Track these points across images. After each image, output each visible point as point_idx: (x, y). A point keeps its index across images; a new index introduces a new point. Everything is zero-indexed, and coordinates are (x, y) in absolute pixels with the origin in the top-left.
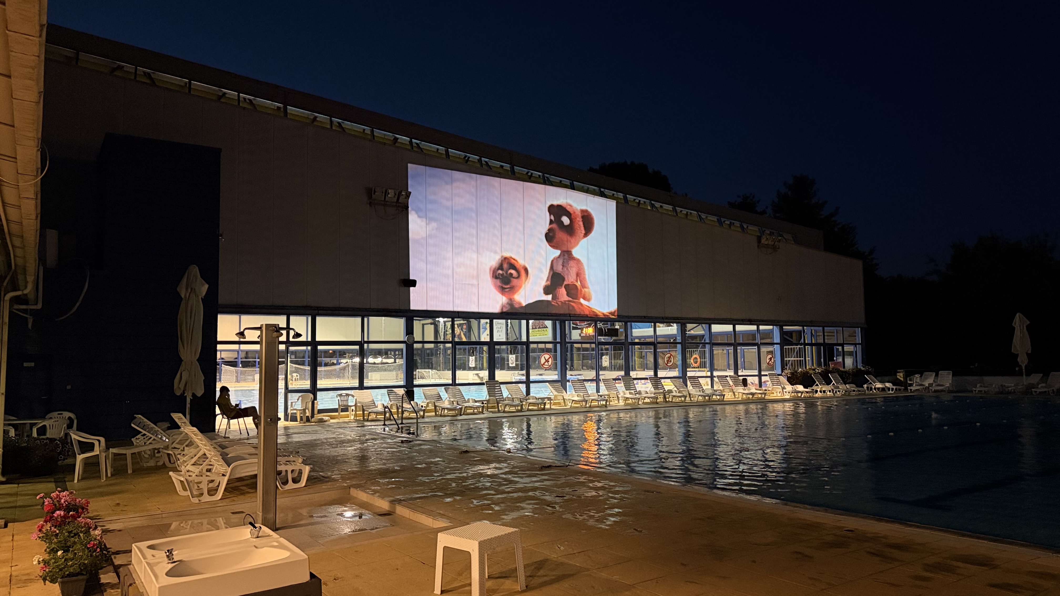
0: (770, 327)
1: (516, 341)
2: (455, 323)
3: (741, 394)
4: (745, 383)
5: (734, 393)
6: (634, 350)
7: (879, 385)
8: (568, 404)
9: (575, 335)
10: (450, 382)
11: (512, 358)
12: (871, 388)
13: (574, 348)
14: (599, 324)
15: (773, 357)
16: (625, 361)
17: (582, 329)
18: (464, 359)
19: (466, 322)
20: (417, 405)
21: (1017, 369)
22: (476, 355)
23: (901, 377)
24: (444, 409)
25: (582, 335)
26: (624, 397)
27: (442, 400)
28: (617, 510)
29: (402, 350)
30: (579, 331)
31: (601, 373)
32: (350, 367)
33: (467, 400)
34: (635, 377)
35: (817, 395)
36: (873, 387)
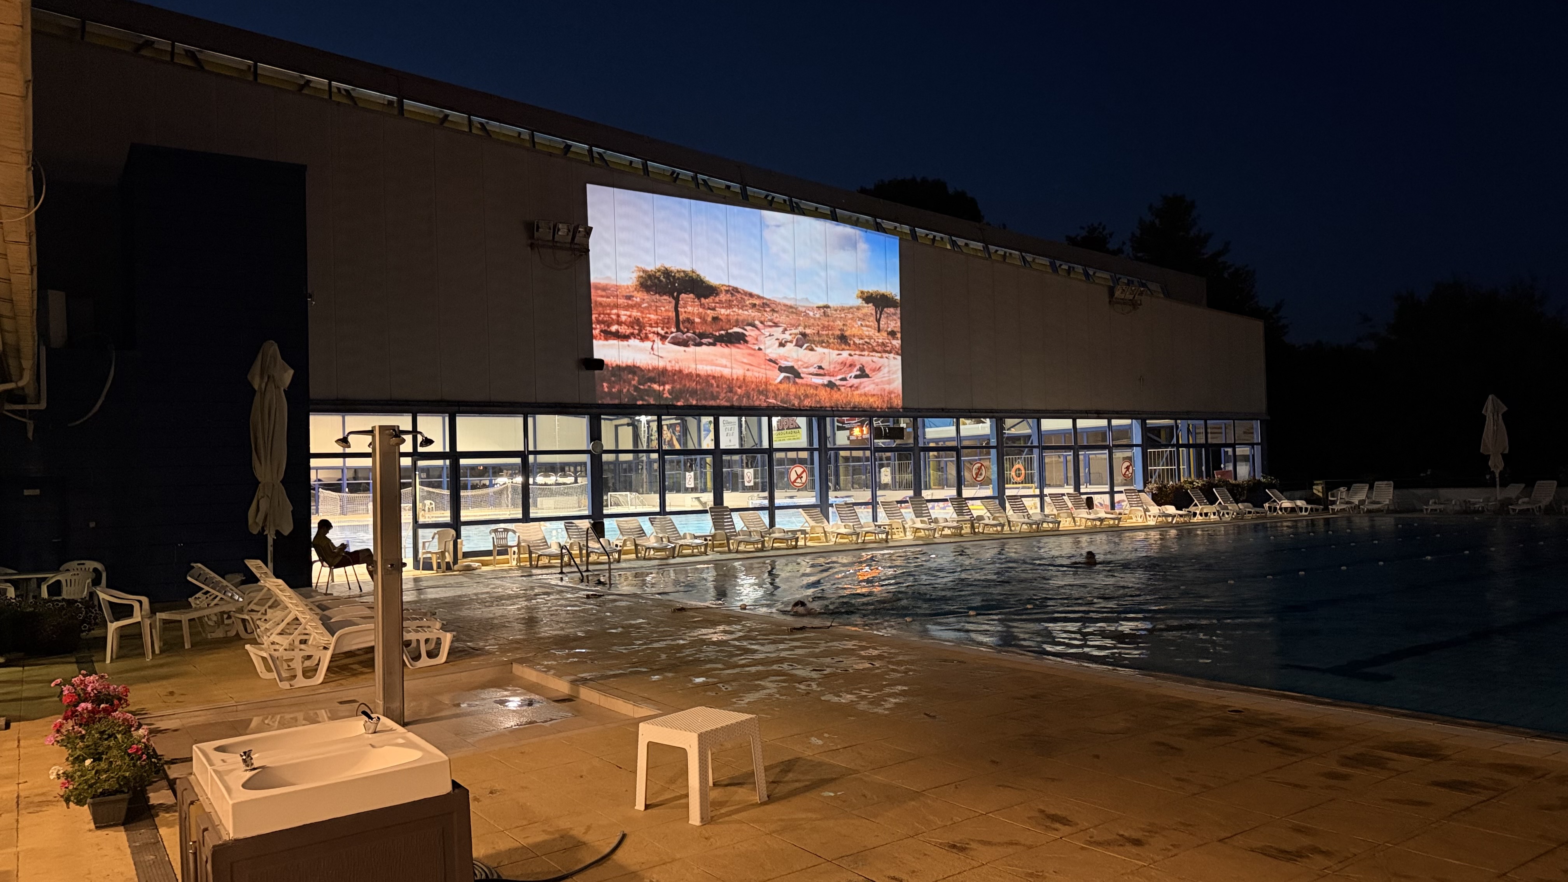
0: (1127, 422)
1: (755, 447)
2: (663, 423)
3: (1084, 520)
4: (1090, 503)
5: (1074, 518)
6: (929, 458)
7: (1286, 504)
8: (830, 540)
9: (842, 439)
10: (657, 509)
11: (749, 474)
12: (1275, 509)
13: (840, 458)
14: (876, 421)
15: (1131, 465)
16: (915, 475)
17: (851, 429)
18: (678, 475)
19: (679, 421)
20: (610, 544)
21: (1488, 477)
22: (696, 470)
23: (1319, 492)
24: (649, 548)
25: (852, 438)
26: (913, 528)
27: (645, 535)
28: (900, 688)
29: (585, 464)
30: (847, 432)
31: (879, 493)
32: (510, 490)
33: (682, 535)
34: (929, 498)
35: (1195, 520)
36: (1278, 507)
